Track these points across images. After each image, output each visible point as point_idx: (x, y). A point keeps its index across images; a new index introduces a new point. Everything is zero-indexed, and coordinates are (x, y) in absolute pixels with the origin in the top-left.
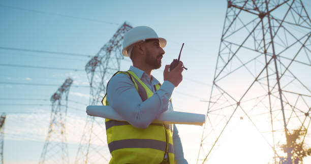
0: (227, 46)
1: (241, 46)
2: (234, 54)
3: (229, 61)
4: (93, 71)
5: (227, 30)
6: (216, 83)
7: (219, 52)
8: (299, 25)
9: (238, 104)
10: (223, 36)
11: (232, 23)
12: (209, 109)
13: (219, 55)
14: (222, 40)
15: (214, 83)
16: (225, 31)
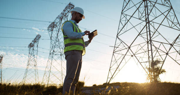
0: (124, 16)
1: (132, 17)
2: (128, 21)
3: (125, 25)
4: (52, 30)
5: (125, 8)
6: (118, 37)
7: (120, 20)
8: (164, 5)
9: (129, 48)
10: (122, 11)
11: (127, 4)
12: (114, 51)
13: (120, 21)
14: (122, 13)
15: (117, 37)
16: (124, 8)
